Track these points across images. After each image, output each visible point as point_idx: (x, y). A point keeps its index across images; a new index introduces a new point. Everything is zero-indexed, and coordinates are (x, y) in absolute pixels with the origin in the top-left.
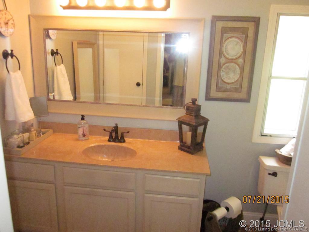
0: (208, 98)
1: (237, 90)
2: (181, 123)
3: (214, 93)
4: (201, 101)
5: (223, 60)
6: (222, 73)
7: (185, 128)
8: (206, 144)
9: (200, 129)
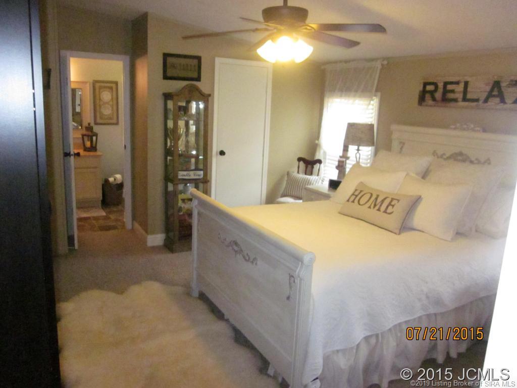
0: (96, 124)
1: (111, 119)
2: (83, 135)
3: (99, 121)
4: (92, 124)
5: (102, 103)
6: (102, 110)
7: (86, 138)
8: (98, 148)
9: (94, 138)
